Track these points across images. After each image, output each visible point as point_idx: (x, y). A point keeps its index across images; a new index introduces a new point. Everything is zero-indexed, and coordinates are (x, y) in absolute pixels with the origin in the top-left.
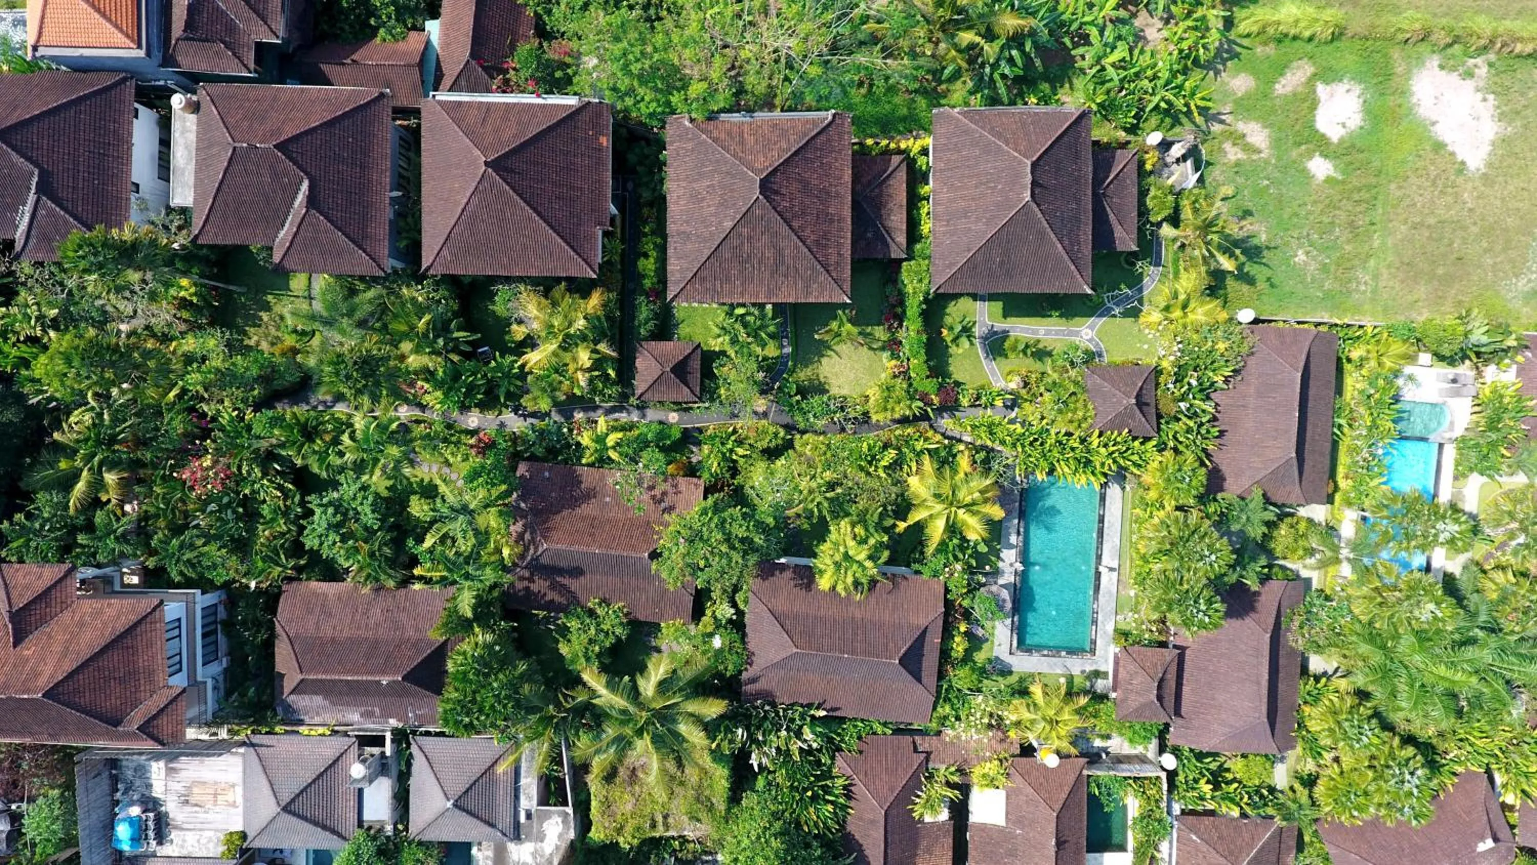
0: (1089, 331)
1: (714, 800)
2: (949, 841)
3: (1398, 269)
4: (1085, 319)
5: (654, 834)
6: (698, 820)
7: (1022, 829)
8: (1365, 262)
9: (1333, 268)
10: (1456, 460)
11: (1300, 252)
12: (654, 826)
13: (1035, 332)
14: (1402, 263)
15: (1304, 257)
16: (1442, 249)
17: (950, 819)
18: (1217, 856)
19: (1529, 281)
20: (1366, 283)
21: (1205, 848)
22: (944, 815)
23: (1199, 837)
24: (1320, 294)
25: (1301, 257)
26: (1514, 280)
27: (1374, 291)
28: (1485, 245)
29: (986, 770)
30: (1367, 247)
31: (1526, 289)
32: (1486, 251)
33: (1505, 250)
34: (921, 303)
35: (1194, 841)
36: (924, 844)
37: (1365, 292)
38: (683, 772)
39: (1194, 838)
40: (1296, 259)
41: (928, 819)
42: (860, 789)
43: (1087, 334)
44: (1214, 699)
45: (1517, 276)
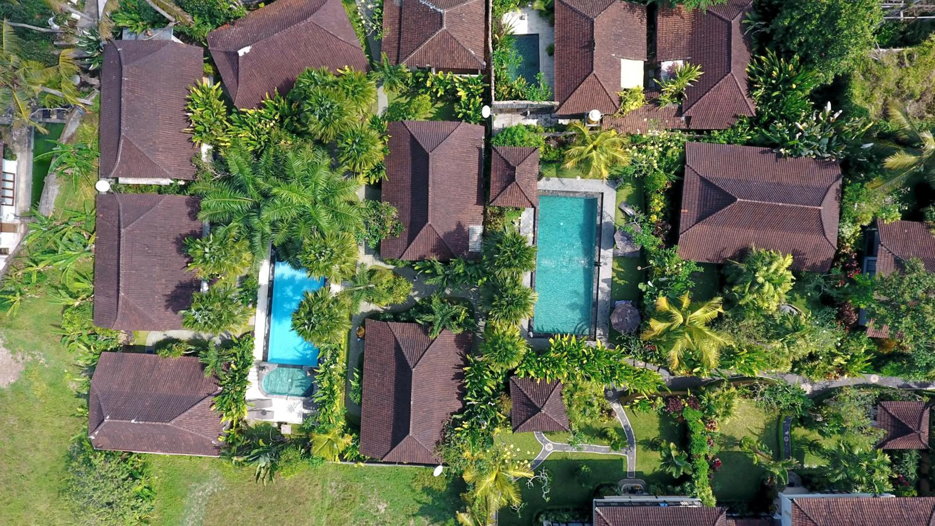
0: (547, 449)
1: (861, 77)
2: (660, 45)
3: (307, 500)
4: (550, 459)
5: (911, 49)
6: (876, 61)
7: (612, 57)
8: (333, 504)
9: (358, 499)
10: (253, 348)
11: (383, 511)
12: (910, 56)
13: (590, 448)
14: (304, 504)
15: (380, 507)
16: (273, 515)
17: (660, 63)
18: (458, 39)
19: (204, 490)
20: (331, 487)
21: (466, 45)
22: (665, 66)
23: (470, 53)
24: (366, 478)
25: (382, 508)
26: (216, 491)
27: (325, 481)
28: (239, 518)
29: (635, 104)
30: (332, 516)
31: (207, 484)
32: (239, 513)
33: (224, 514)
34: (697, 478)
35: (473, 49)
36: (684, 43)
37: (332, 481)
38: (885, 100)
39: (473, 52)
40: (386, 505)
41: (680, 63)
42: (743, 88)
43: (549, 447)
44: (458, 165)
45: (213, 494)
